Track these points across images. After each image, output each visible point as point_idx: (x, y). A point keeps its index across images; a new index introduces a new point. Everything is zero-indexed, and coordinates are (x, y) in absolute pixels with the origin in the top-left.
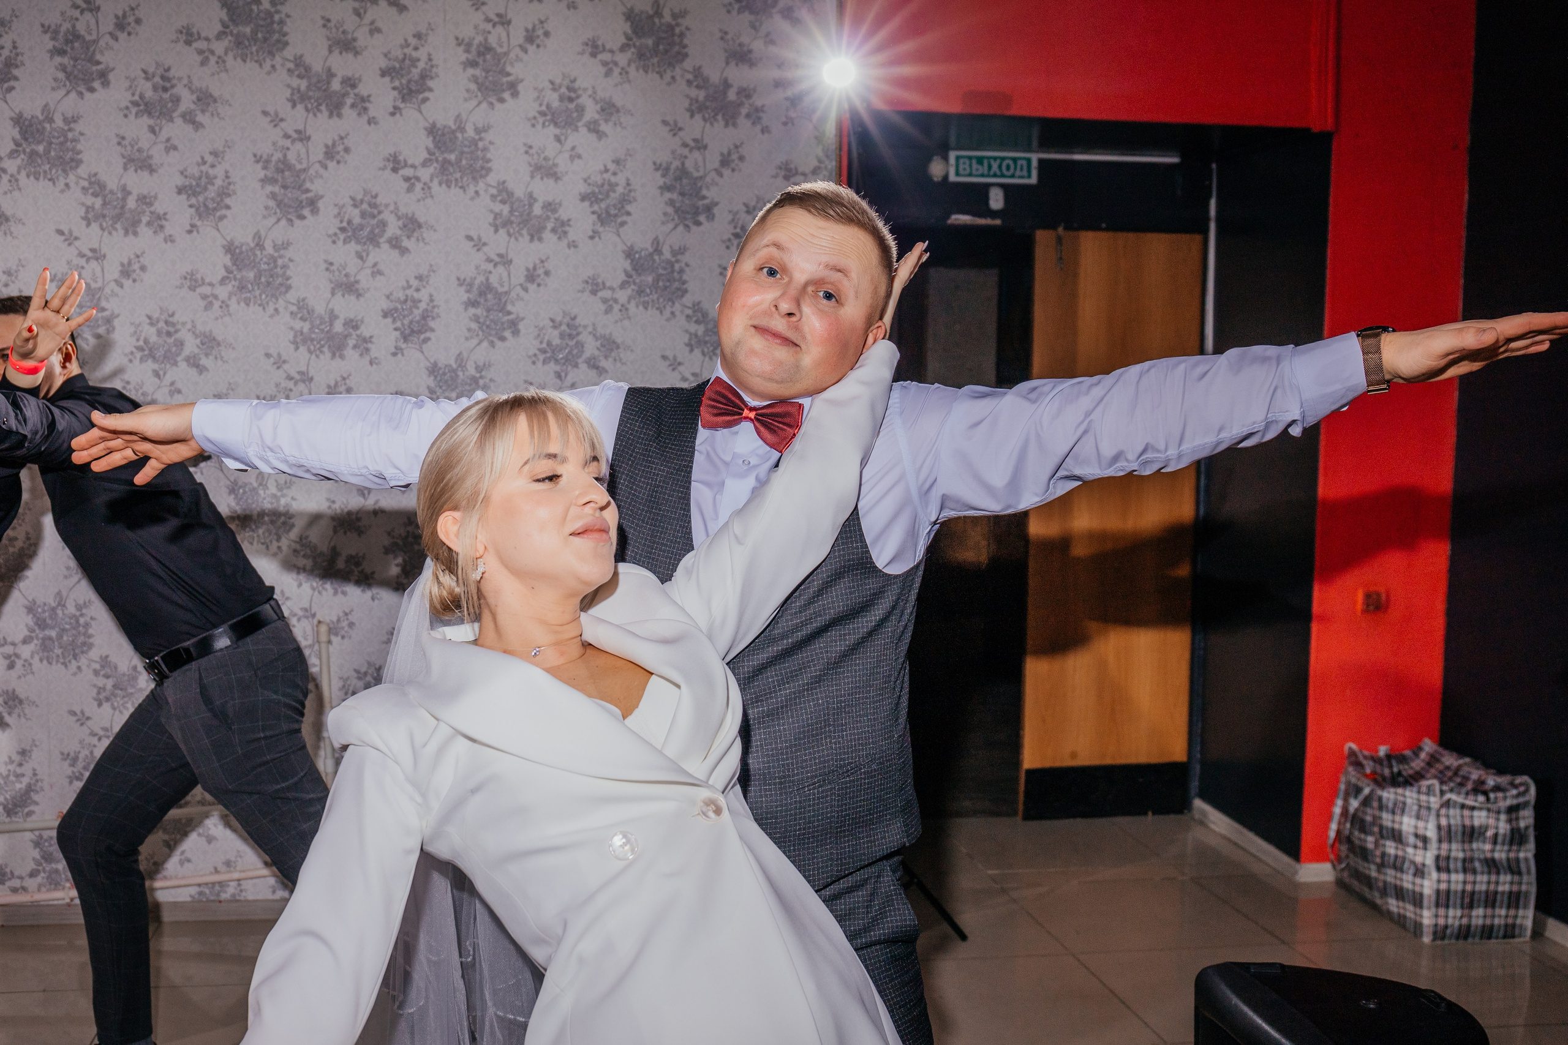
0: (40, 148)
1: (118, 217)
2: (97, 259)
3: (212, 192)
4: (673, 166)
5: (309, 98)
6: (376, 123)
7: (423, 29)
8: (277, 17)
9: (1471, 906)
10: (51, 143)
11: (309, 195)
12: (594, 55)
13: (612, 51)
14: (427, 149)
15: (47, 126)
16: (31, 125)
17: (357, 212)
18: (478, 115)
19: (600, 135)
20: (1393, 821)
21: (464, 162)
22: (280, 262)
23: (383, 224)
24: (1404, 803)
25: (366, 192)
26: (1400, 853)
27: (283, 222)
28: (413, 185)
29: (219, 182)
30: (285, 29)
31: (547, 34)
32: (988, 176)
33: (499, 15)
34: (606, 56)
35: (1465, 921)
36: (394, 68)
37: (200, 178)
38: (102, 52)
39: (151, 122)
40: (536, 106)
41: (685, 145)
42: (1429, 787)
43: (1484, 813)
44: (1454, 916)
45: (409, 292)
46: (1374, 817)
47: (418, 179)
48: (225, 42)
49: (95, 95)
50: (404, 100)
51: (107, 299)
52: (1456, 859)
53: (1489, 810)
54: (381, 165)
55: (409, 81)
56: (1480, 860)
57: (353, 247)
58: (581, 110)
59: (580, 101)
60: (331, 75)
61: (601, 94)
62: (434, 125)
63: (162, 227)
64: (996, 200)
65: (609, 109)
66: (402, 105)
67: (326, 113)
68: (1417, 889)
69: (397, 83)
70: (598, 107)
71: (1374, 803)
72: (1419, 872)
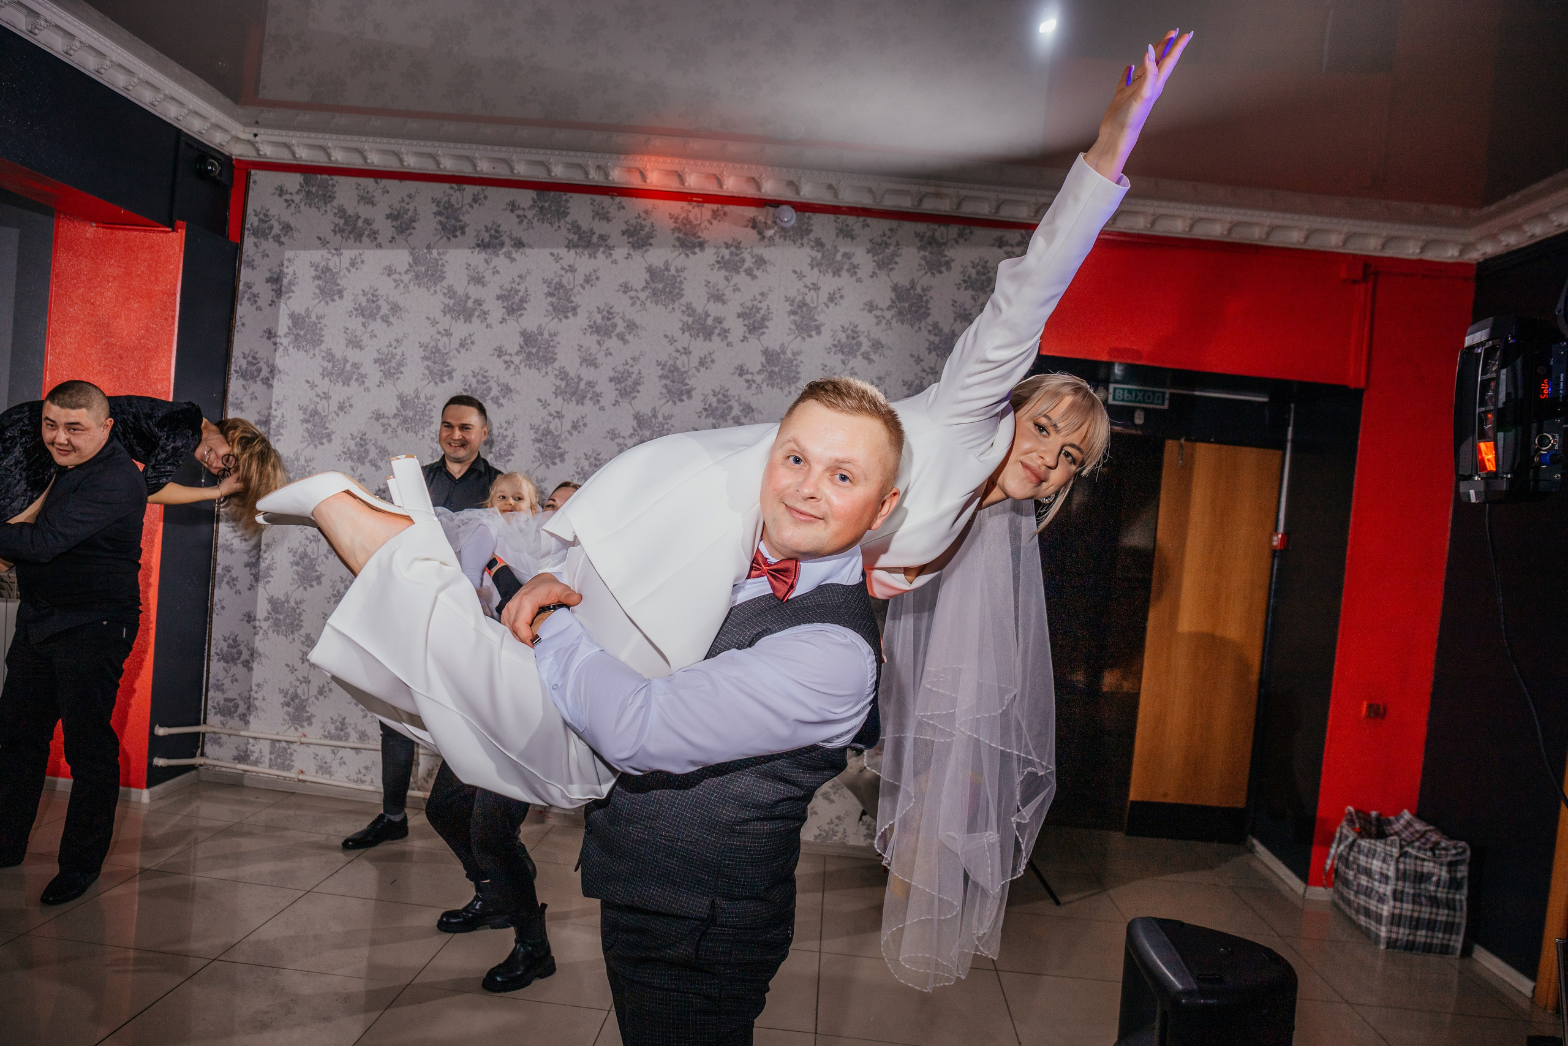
0: (534, 350)
1: (574, 394)
2: (559, 418)
3: (629, 382)
4: (915, 384)
5: (693, 329)
6: (732, 346)
7: (765, 290)
8: (678, 279)
9: (1417, 928)
10: (540, 348)
11: (688, 387)
12: (870, 311)
13: (882, 310)
14: (762, 363)
15: (539, 337)
16: (530, 337)
17: (715, 399)
18: (794, 344)
19: (871, 361)
20: (1367, 862)
21: (783, 373)
22: (665, 426)
23: (731, 408)
24: (1375, 851)
25: (721, 388)
26: (1370, 885)
27: (670, 403)
28: (751, 385)
29: (634, 376)
30: (683, 286)
31: (842, 297)
32: (1134, 402)
33: (813, 284)
34: (878, 313)
35: (1411, 938)
36: (746, 313)
37: (624, 373)
38: (575, 296)
39: (599, 338)
40: (831, 341)
41: (924, 371)
42: (1392, 841)
43: (1431, 864)
44: (1403, 933)
46: (1355, 857)
47: (754, 381)
48: (647, 293)
49: (569, 321)
50: (750, 332)
51: (562, 442)
52: (1408, 894)
53: (1435, 862)
54: (732, 371)
55: (754, 322)
56: (1426, 897)
57: (711, 420)
58: (859, 344)
59: (859, 339)
60: (707, 315)
61: (873, 336)
62: (767, 349)
63: (598, 401)
64: (1139, 419)
65: (877, 345)
66: (748, 336)
67: (702, 338)
68: (1379, 911)
69: (747, 322)
70: (870, 344)
71: (1355, 849)
72: (1381, 899)
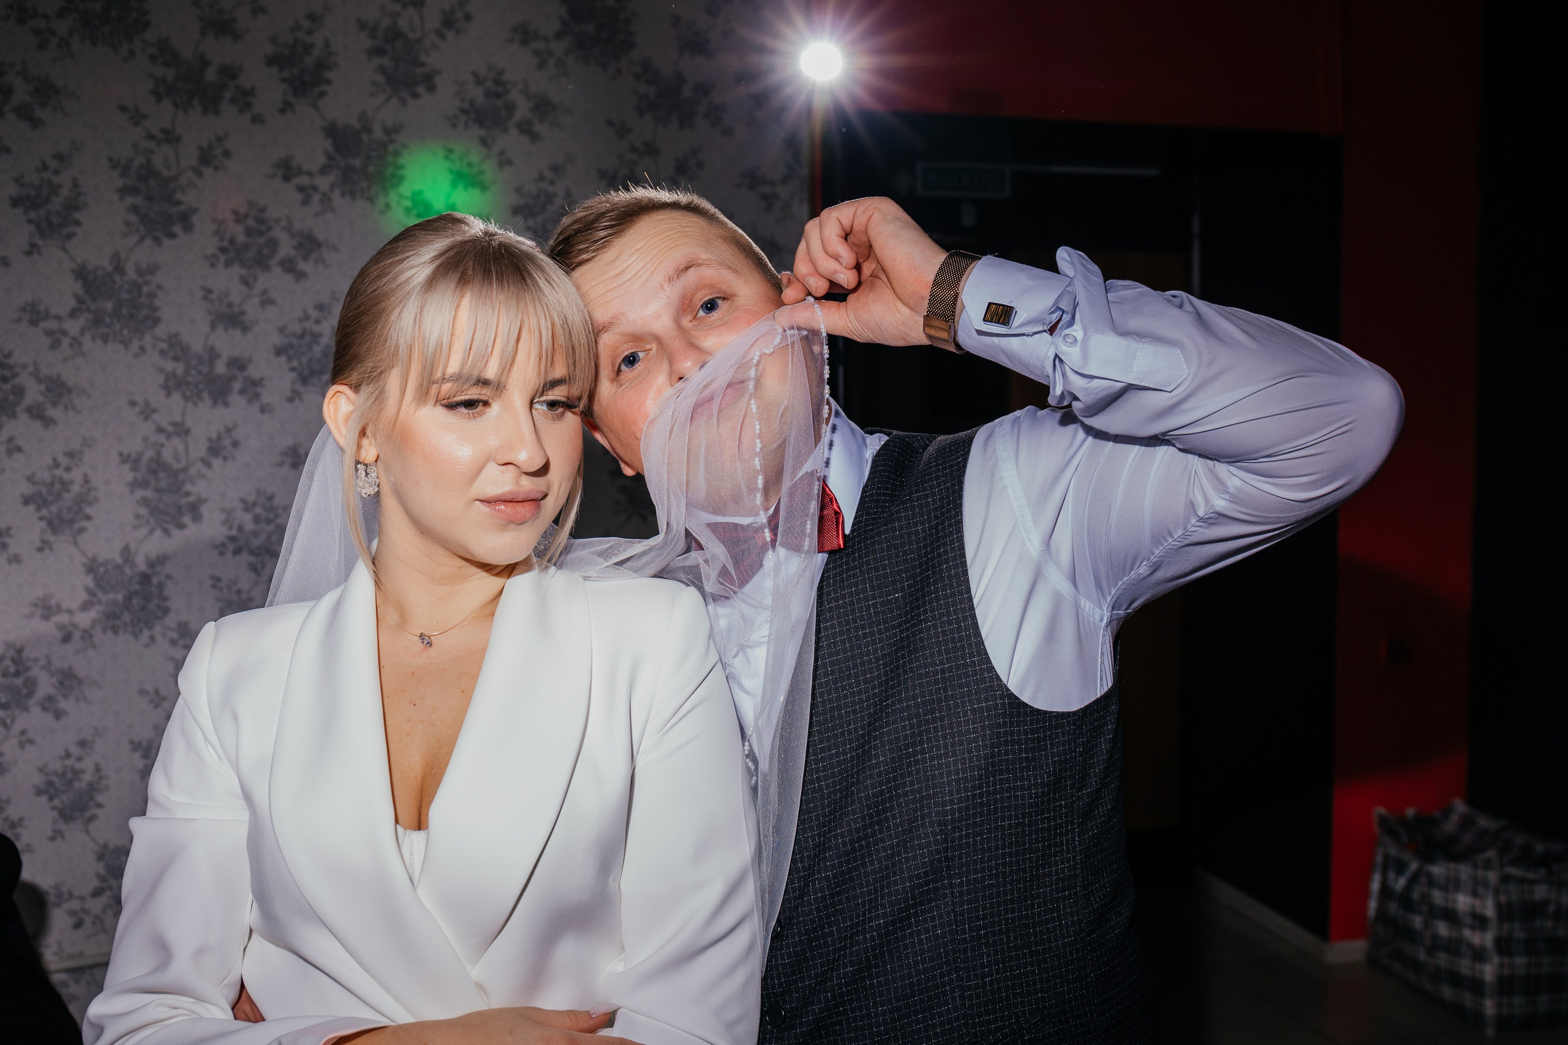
4: (621, 174)
5: (178, 90)
6: (262, 122)
7: (317, 9)
9: (1536, 992)
11: (181, 208)
12: (524, 43)
13: (546, 39)
14: (326, 153)
17: (240, 228)
18: (386, 112)
19: (535, 137)
20: (1446, 899)
21: (370, 169)
22: (145, 289)
23: (274, 244)
24: (1458, 878)
25: (252, 204)
26: (1455, 935)
27: (149, 241)
28: (309, 196)
31: (468, 18)
34: (539, 45)
35: (1530, 1009)
36: (283, 55)
37: (41, 187)
40: (457, 102)
41: (634, 149)
42: (1487, 861)
43: (1545, 887)
44: (1517, 1004)
45: (307, 325)
46: (1424, 895)
47: (315, 189)
48: (69, 21)
50: (296, 94)
52: (1518, 940)
53: (1550, 883)
54: (270, 172)
55: (302, 72)
56: (1543, 940)
57: (237, 271)
58: (511, 107)
59: (510, 97)
60: (204, 62)
61: (534, 89)
62: (333, 125)
65: (543, 107)
66: (293, 101)
67: (199, 109)
68: (1477, 975)
69: (287, 74)
70: (531, 104)
71: (1423, 880)
72: (1479, 955)
